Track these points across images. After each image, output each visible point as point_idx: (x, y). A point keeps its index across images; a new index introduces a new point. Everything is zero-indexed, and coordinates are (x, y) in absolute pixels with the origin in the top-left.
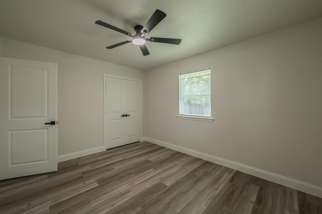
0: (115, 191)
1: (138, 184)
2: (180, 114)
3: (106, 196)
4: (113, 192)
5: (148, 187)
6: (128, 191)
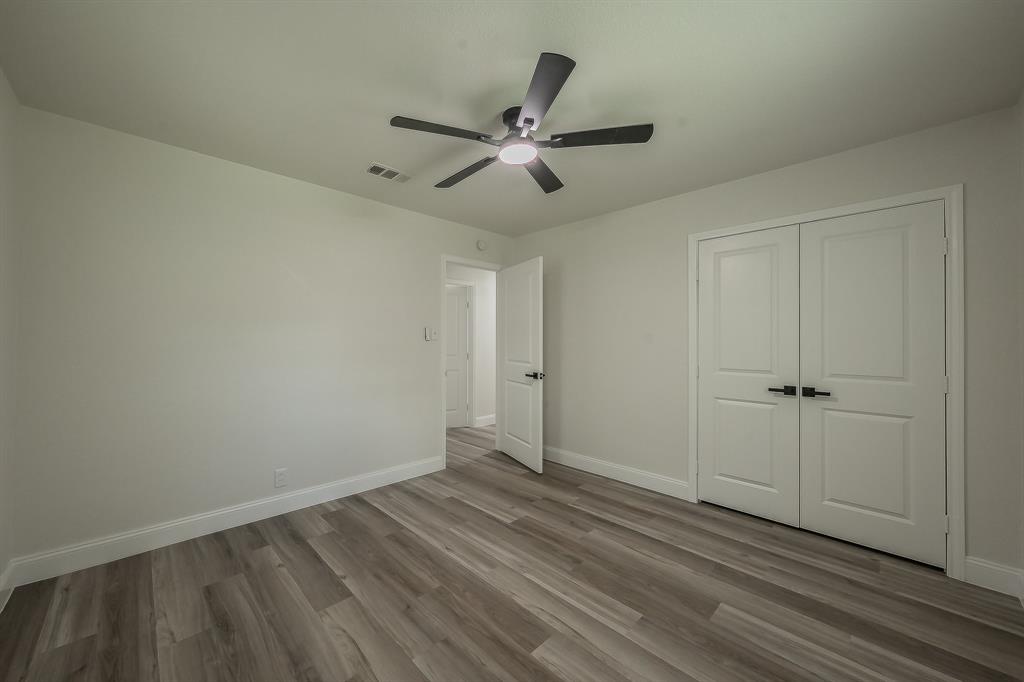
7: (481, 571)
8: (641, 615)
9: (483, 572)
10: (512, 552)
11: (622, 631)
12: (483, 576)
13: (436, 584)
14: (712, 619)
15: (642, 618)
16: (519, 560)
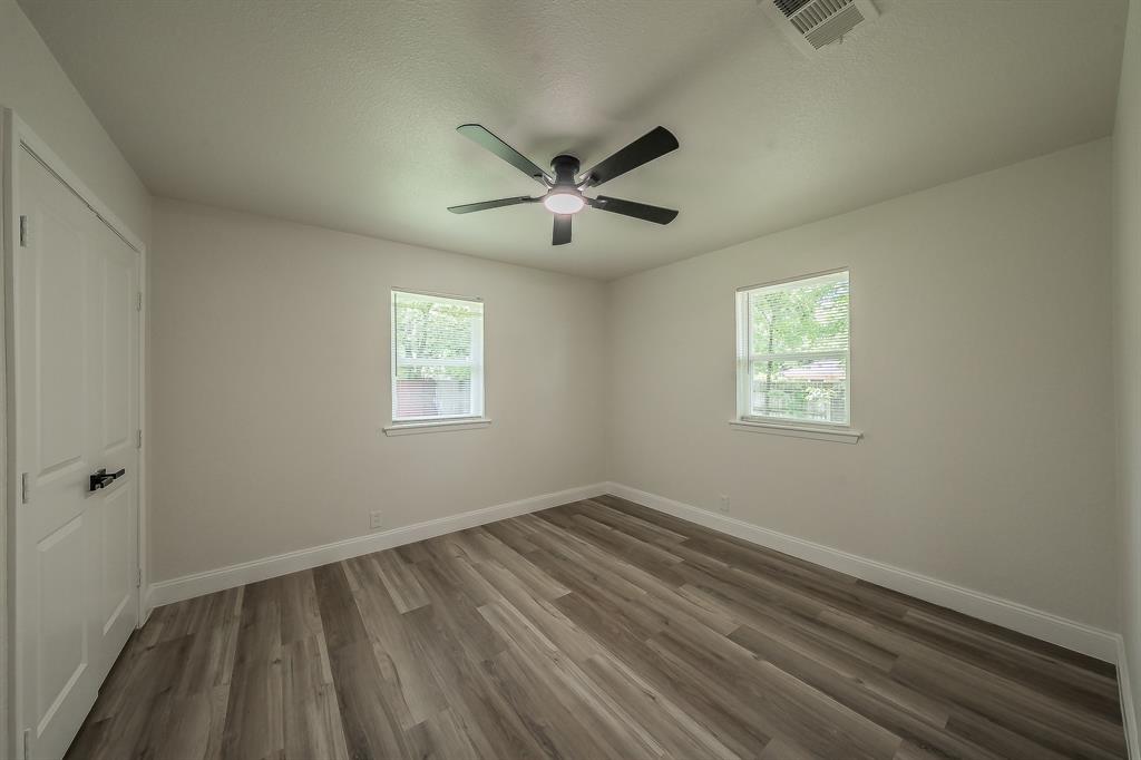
0: (590, 698)
1: (553, 642)
2: (394, 418)
3: (613, 722)
4: (593, 703)
5: (571, 623)
6: (591, 666)
7: (603, 657)
8: (478, 609)
9: (602, 655)
10: (562, 685)
11: (503, 600)
12: (601, 649)
13: (650, 643)
14: (428, 603)
15: (479, 606)
16: (558, 671)
